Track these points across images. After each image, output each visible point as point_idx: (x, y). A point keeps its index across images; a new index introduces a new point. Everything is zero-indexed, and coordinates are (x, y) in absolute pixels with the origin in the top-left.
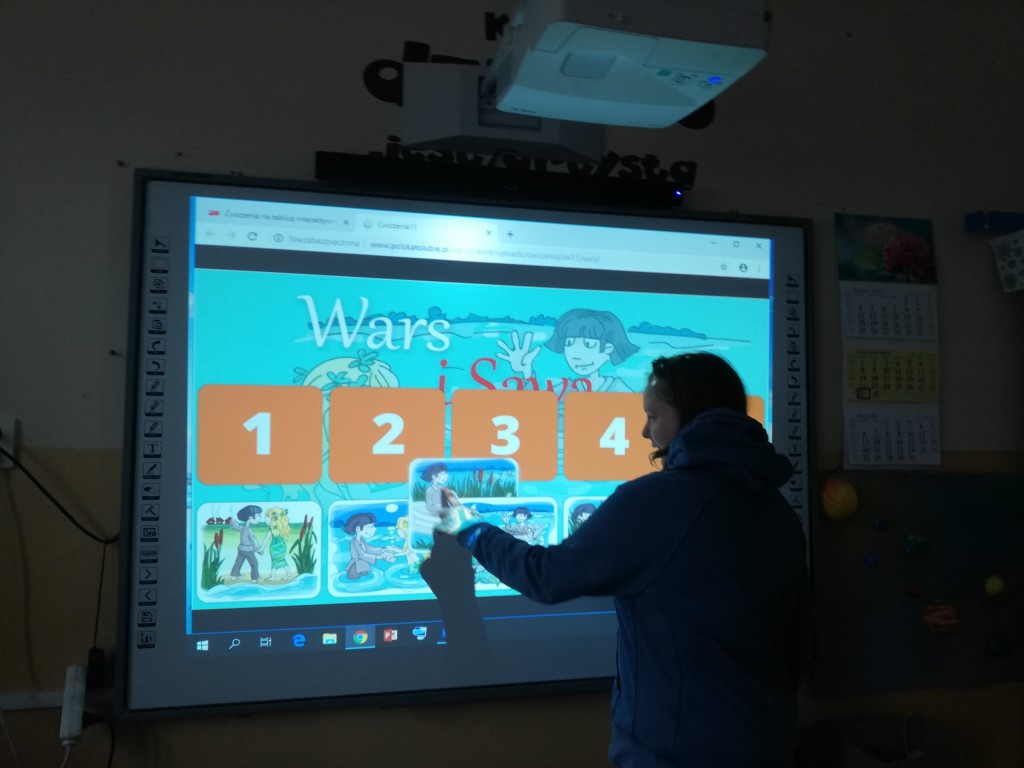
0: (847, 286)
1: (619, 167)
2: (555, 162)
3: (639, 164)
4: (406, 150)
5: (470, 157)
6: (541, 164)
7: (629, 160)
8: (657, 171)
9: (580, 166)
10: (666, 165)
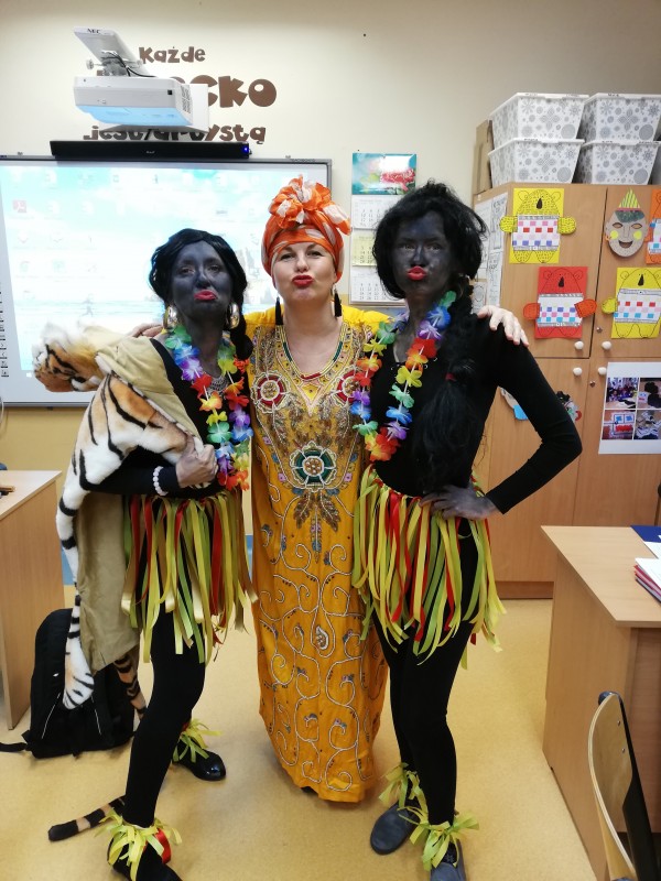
0: (357, 198)
1: (220, 133)
2: (183, 133)
3: (231, 131)
4: (102, 133)
5: (136, 134)
6: (175, 136)
7: (225, 129)
8: (242, 134)
9: (197, 135)
10: (247, 130)
